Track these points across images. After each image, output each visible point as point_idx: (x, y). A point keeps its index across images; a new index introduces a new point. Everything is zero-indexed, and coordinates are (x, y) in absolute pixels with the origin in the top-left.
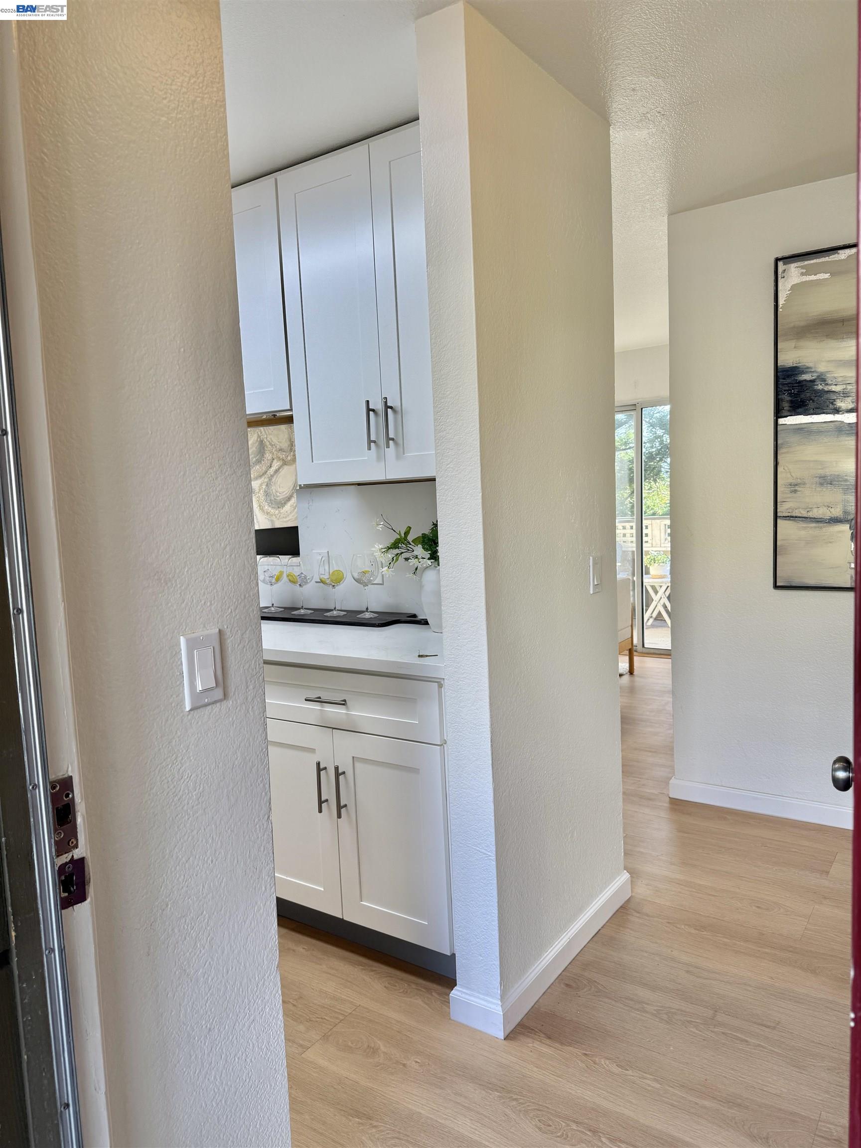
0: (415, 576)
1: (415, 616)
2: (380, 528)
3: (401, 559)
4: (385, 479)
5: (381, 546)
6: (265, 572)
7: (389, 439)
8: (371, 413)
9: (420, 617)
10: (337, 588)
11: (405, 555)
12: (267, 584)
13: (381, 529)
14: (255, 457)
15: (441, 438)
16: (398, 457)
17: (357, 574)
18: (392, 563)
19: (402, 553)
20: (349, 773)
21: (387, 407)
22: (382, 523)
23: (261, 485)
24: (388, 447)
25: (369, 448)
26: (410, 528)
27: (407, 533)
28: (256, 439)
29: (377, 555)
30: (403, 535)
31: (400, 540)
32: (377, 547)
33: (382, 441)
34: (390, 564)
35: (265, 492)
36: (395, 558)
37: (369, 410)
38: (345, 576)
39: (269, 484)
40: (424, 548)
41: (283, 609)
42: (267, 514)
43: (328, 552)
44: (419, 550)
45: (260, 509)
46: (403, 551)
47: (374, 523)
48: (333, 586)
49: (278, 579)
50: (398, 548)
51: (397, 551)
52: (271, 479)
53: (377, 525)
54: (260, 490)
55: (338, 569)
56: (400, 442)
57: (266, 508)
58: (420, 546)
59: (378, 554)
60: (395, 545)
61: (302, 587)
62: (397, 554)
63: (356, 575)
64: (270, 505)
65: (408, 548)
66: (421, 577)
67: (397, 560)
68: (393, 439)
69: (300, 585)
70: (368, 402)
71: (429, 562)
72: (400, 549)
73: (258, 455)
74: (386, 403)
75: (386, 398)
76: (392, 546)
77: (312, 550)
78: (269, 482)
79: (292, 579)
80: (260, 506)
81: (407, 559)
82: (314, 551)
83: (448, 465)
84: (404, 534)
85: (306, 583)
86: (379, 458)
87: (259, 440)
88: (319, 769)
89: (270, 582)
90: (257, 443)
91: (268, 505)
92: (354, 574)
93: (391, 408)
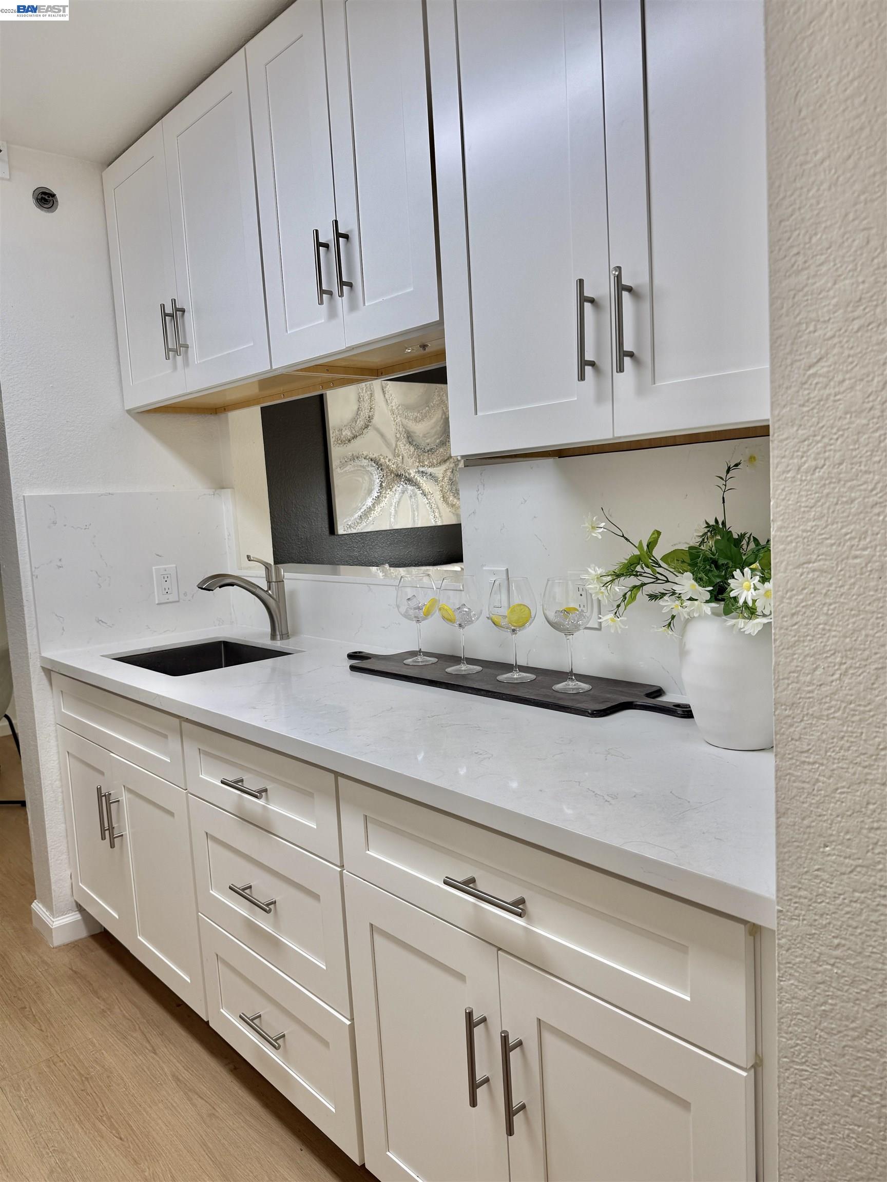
0: (670, 633)
1: (659, 692)
2: (597, 534)
3: (641, 596)
4: (610, 436)
5: (599, 571)
6: (409, 599)
7: (623, 354)
8: (587, 305)
9: (670, 698)
10: (519, 633)
11: (649, 589)
12: (411, 619)
13: (600, 537)
14: (439, 438)
15: (792, 293)
16: (641, 390)
17: (553, 614)
18: (623, 604)
19: (645, 584)
20: (531, 1045)
21: (621, 288)
22: (602, 525)
23: (446, 471)
24: (621, 369)
25: (582, 377)
26: (659, 533)
27: (651, 545)
28: (440, 416)
29: (590, 588)
30: (645, 548)
31: (640, 559)
32: (593, 572)
33: (608, 361)
34: (618, 606)
35: (450, 479)
36: (628, 596)
37: (583, 299)
38: (533, 614)
39: (454, 471)
40: (696, 579)
41: (434, 660)
42: (452, 507)
43: (507, 569)
44: (686, 583)
45: (444, 500)
46: (646, 580)
47: (587, 525)
48: (514, 630)
49: (427, 615)
50: (636, 576)
51: (633, 581)
52: (458, 464)
53: (593, 528)
54: (444, 477)
55: (520, 603)
56: (646, 357)
57: (451, 499)
58: (689, 575)
59: (593, 587)
60: (629, 569)
61: (464, 628)
62: (635, 587)
63: (552, 616)
64: (456, 495)
65: (658, 576)
66: (683, 633)
67: (633, 598)
68: (631, 355)
69: (460, 625)
70: (581, 282)
71: (708, 609)
72: (639, 577)
73: (442, 436)
74: (619, 278)
75: (619, 268)
76: (624, 572)
77: (483, 566)
78: (455, 469)
79: (446, 616)
80: (443, 498)
81: (653, 597)
82: (484, 568)
83: (810, 367)
84: (648, 546)
85: (471, 622)
86: (599, 398)
87: (443, 417)
88: (471, 1023)
89: (415, 617)
90: (442, 421)
91: (454, 496)
92: (548, 613)
93: (629, 289)
